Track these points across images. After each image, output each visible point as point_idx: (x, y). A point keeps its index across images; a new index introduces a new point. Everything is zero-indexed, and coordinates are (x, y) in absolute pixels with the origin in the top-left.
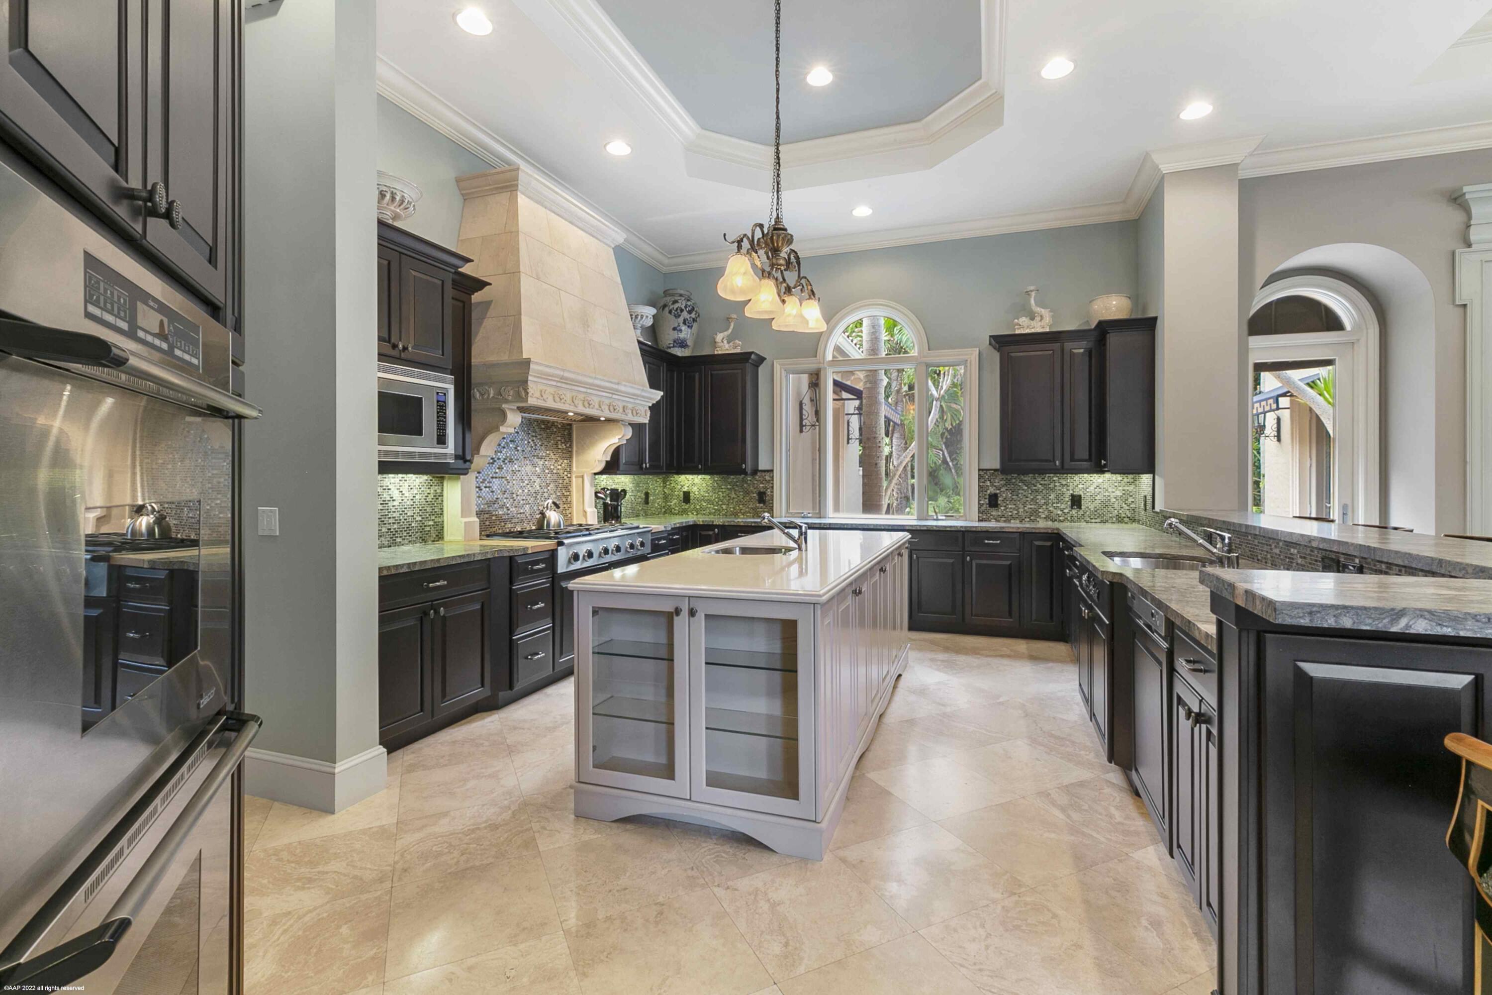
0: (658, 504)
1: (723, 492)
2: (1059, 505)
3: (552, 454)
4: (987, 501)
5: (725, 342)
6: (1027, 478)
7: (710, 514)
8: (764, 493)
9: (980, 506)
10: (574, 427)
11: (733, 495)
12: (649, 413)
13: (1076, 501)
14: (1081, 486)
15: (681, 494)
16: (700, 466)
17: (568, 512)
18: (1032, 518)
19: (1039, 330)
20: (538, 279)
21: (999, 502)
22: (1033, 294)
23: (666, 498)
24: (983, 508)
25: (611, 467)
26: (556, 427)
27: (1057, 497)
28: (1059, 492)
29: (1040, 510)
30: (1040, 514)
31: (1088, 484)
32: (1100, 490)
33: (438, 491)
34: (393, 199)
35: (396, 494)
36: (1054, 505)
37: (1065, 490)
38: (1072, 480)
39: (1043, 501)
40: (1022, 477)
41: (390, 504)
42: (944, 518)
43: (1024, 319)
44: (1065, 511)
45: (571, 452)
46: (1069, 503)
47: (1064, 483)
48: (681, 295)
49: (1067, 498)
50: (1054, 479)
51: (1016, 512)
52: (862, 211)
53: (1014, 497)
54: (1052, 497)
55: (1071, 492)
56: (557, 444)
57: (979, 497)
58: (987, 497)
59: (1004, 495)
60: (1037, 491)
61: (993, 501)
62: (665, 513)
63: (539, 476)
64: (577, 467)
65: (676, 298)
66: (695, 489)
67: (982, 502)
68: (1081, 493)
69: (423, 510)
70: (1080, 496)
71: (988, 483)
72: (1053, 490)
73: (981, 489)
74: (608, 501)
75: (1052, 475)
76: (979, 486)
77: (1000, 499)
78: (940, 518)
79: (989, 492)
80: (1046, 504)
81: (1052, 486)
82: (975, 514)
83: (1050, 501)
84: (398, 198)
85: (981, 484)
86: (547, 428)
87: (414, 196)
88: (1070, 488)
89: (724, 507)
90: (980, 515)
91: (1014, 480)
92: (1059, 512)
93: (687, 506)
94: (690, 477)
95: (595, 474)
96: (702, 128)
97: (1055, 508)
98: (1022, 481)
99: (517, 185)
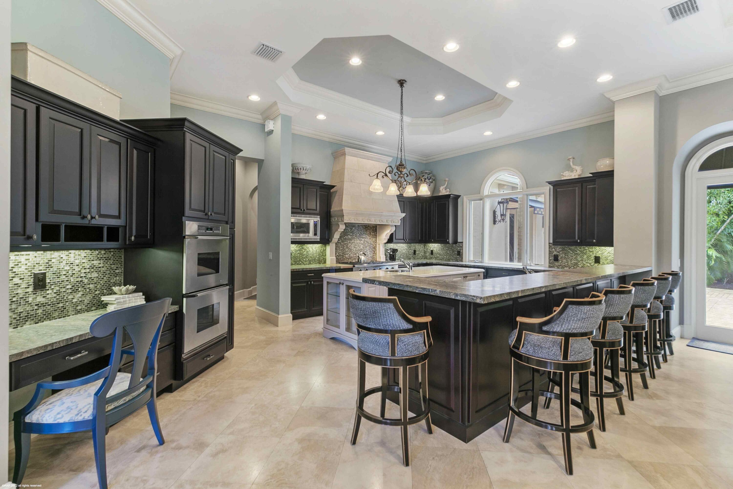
0: (421, 255)
1: (445, 251)
2: (588, 261)
3: (368, 236)
4: (553, 258)
5: (444, 190)
6: (573, 248)
7: (440, 259)
8: (460, 252)
9: (550, 260)
10: (378, 226)
11: (448, 252)
12: (400, 222)
13: (597, 260)
14: (600, 252)
15: (430, 251)
16: (433, 240)
17: (375, 257)
18: (575, 267)
19: (573, 177)
20: (351, 181)
21: (559, 259)
22: (571, 160)
23: (425, 252)
24: (551, 261)
25: (390, 240)
26: (370, 227)
27: (588, 257)
28: (589, 255)
29: (579, 263)
30: (579, 265)
31: (604, 251)
32: (610, 254)
33: (325, 249)
34: (303, 169)
35: (311, 249)
36: (586, 261)
37: (592, 254)
38: (595, 249)
39: (580, 259)
40: (570, 247)
41: (309, 252)
42: (534, 265)
43: (567, 172)
44: (592, 264)
45: (376, 235)
46: (594, 260)
47: (591, 250)
48: (426, 173)
49: (593, 258)
50: (586, 248)
51: (567, 264)
52: (488, 133)
53: (566, 257)
54: (585, 257)
55: (595, 255)
56: (370, 233)
57: (549, 256)
58: (553, 256)
59: (561, 255)
60: (577, 254)
61: (556, 258)
62: (425, 258)
63: (362, 244)
64: (378, 241)
65: (424, 174)
66: (435, 249)
67: (551, 258)
68: (600, 255)
69: (319, 254)
70: (599, 257)
71: (554, 250)
72: (585, 254)
73: (550, 252)
74: (391, 253)
75: (585, 247)
76: (549, 251)
77: (559, 257)
78: (532, 265)
79: (554, 254)
80: (582, 260)
81: (585, 251)
82: (547, 264)
83: (584, 259)
84: (305, 169)
85: (550, 250)
86: (366, 227)
87: (310, 167)
88: (594, 253)
89: (445, 257)
90: (550, 264)
91: (566, 249)
92: (589, 265)
93: (432, 256)
94: (433, 244)
95: (385, 243)
96: (413, 118)
97: (587, 263)
98: (570, 249)
99: (345, 153)
